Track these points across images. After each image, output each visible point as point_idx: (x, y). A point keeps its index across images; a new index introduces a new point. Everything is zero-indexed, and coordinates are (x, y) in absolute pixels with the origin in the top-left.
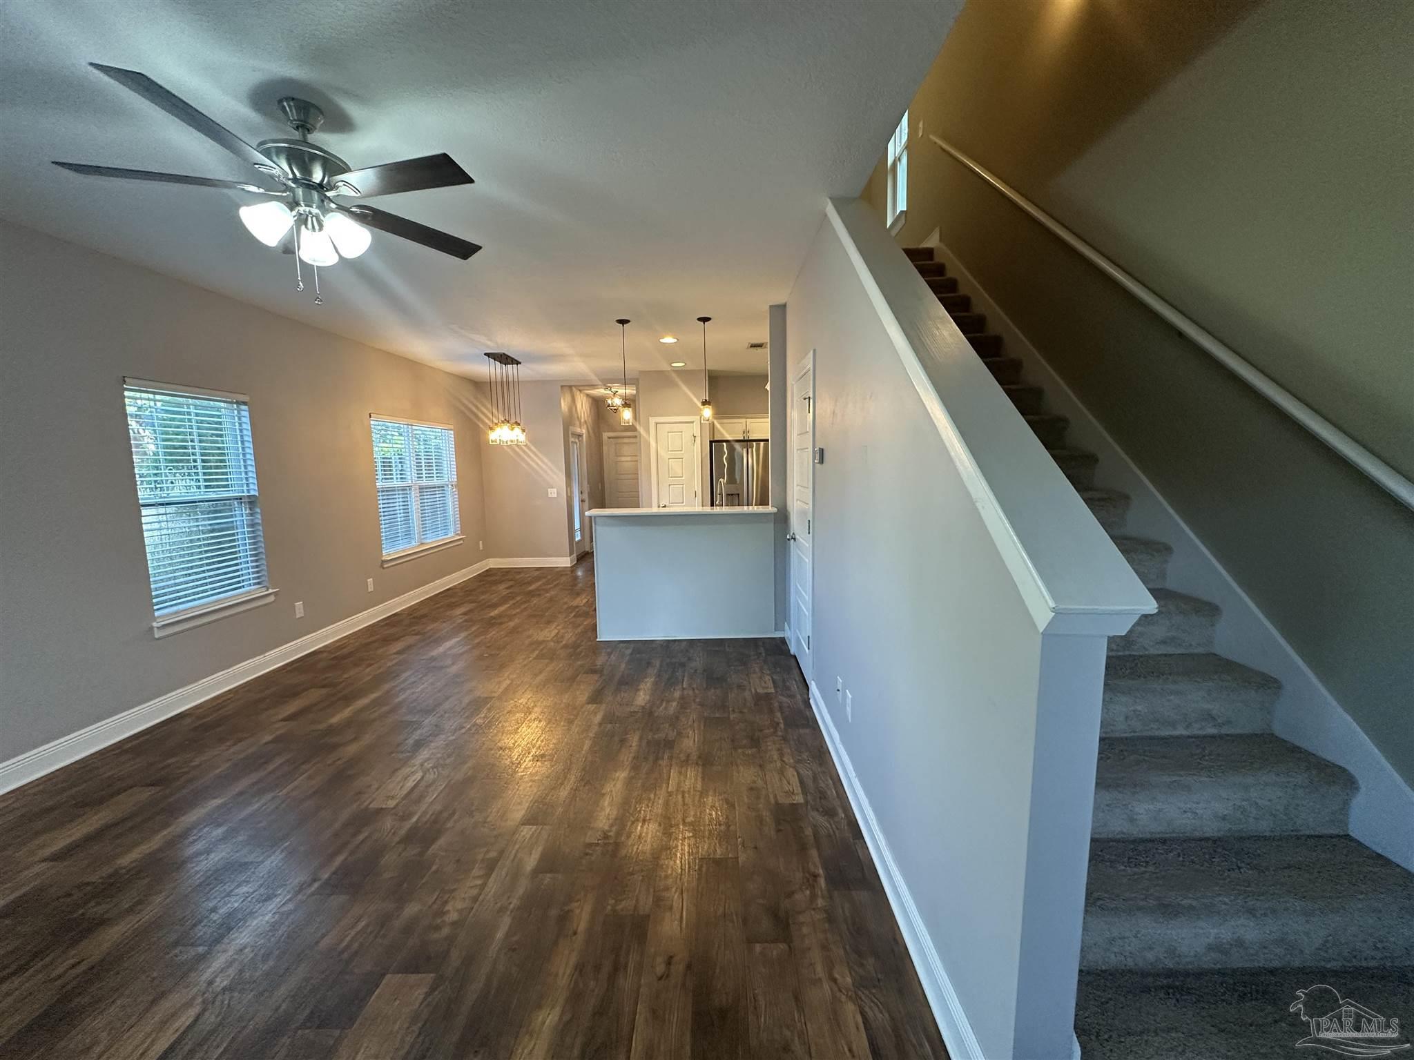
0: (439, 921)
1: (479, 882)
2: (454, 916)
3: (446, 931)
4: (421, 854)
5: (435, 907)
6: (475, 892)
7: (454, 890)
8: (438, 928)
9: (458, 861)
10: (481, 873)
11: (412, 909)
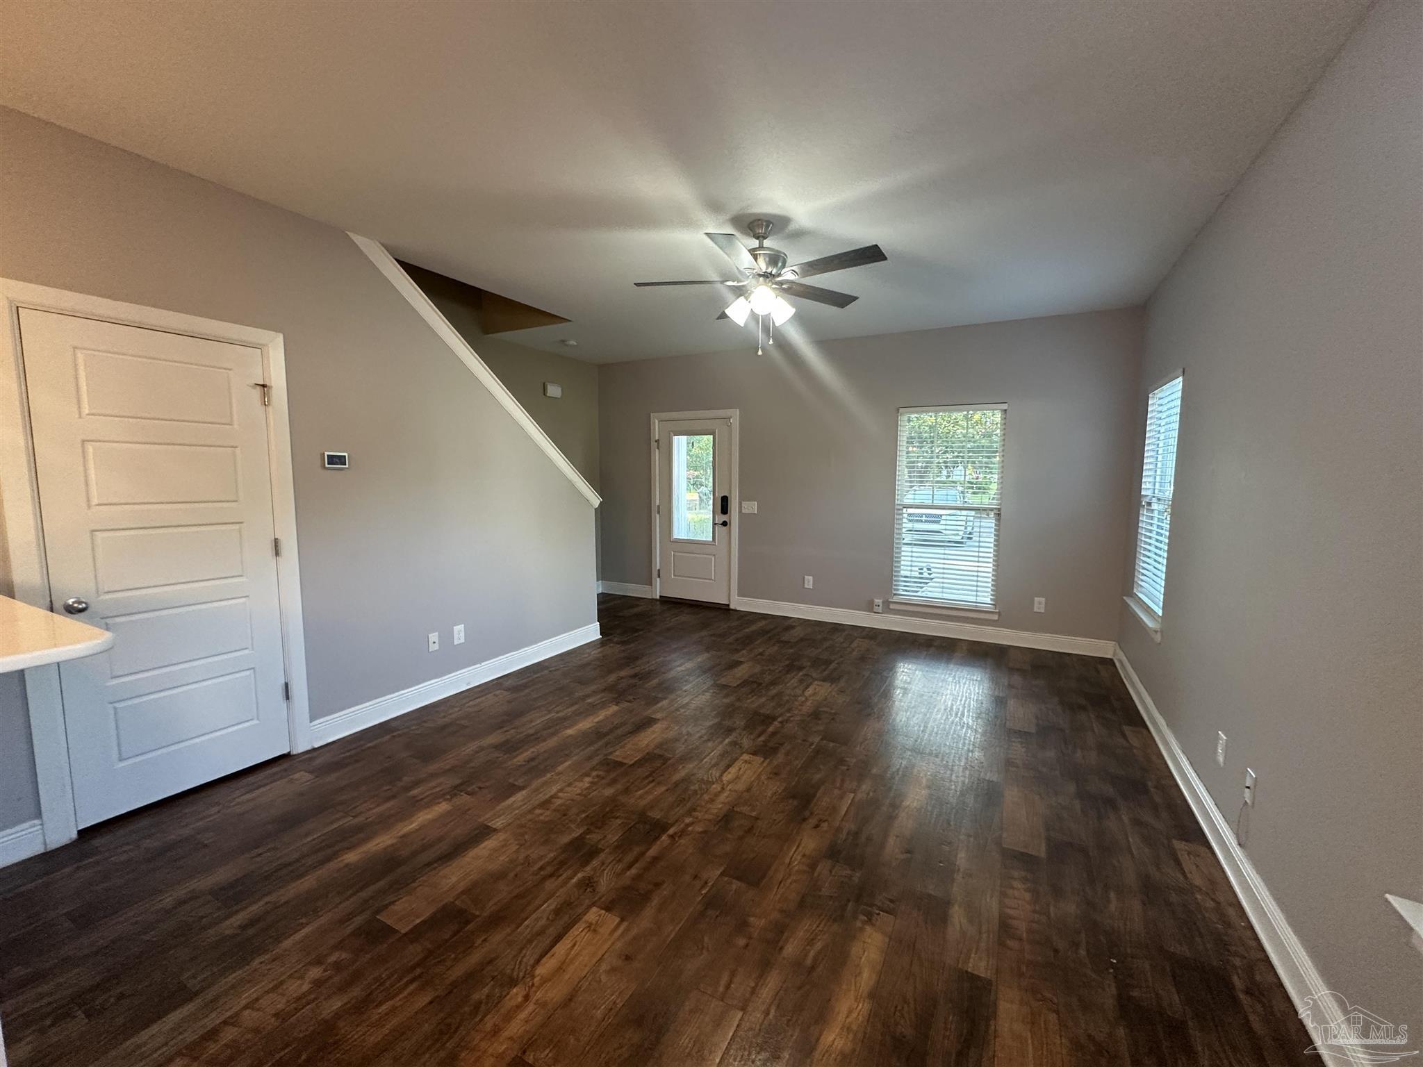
0: (596, 780)
1: (560, 794)
2: (587, 779)
3: (594, 773)
4: (588, 832)
5: (594, 788)
6: (569, 789)
7: (579, 794)
8: (598, 776)
9: (565, 815)
10: (555, 800)
11: (609, 792)
